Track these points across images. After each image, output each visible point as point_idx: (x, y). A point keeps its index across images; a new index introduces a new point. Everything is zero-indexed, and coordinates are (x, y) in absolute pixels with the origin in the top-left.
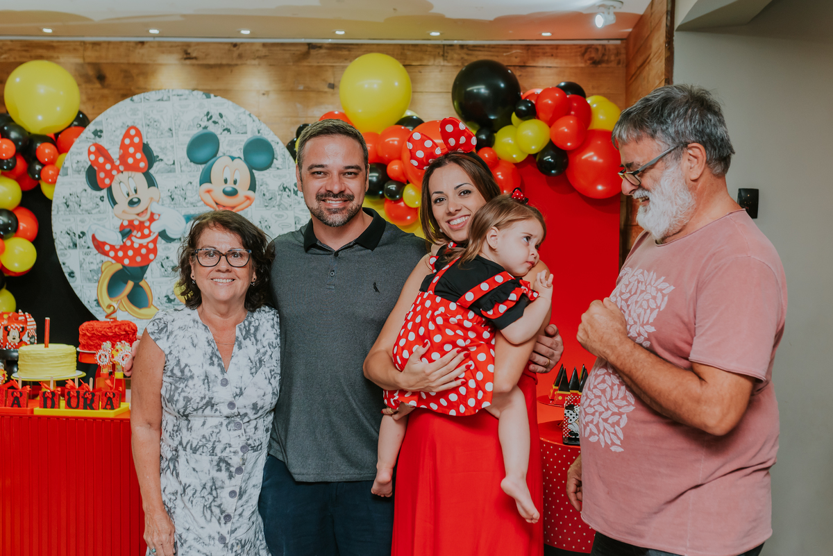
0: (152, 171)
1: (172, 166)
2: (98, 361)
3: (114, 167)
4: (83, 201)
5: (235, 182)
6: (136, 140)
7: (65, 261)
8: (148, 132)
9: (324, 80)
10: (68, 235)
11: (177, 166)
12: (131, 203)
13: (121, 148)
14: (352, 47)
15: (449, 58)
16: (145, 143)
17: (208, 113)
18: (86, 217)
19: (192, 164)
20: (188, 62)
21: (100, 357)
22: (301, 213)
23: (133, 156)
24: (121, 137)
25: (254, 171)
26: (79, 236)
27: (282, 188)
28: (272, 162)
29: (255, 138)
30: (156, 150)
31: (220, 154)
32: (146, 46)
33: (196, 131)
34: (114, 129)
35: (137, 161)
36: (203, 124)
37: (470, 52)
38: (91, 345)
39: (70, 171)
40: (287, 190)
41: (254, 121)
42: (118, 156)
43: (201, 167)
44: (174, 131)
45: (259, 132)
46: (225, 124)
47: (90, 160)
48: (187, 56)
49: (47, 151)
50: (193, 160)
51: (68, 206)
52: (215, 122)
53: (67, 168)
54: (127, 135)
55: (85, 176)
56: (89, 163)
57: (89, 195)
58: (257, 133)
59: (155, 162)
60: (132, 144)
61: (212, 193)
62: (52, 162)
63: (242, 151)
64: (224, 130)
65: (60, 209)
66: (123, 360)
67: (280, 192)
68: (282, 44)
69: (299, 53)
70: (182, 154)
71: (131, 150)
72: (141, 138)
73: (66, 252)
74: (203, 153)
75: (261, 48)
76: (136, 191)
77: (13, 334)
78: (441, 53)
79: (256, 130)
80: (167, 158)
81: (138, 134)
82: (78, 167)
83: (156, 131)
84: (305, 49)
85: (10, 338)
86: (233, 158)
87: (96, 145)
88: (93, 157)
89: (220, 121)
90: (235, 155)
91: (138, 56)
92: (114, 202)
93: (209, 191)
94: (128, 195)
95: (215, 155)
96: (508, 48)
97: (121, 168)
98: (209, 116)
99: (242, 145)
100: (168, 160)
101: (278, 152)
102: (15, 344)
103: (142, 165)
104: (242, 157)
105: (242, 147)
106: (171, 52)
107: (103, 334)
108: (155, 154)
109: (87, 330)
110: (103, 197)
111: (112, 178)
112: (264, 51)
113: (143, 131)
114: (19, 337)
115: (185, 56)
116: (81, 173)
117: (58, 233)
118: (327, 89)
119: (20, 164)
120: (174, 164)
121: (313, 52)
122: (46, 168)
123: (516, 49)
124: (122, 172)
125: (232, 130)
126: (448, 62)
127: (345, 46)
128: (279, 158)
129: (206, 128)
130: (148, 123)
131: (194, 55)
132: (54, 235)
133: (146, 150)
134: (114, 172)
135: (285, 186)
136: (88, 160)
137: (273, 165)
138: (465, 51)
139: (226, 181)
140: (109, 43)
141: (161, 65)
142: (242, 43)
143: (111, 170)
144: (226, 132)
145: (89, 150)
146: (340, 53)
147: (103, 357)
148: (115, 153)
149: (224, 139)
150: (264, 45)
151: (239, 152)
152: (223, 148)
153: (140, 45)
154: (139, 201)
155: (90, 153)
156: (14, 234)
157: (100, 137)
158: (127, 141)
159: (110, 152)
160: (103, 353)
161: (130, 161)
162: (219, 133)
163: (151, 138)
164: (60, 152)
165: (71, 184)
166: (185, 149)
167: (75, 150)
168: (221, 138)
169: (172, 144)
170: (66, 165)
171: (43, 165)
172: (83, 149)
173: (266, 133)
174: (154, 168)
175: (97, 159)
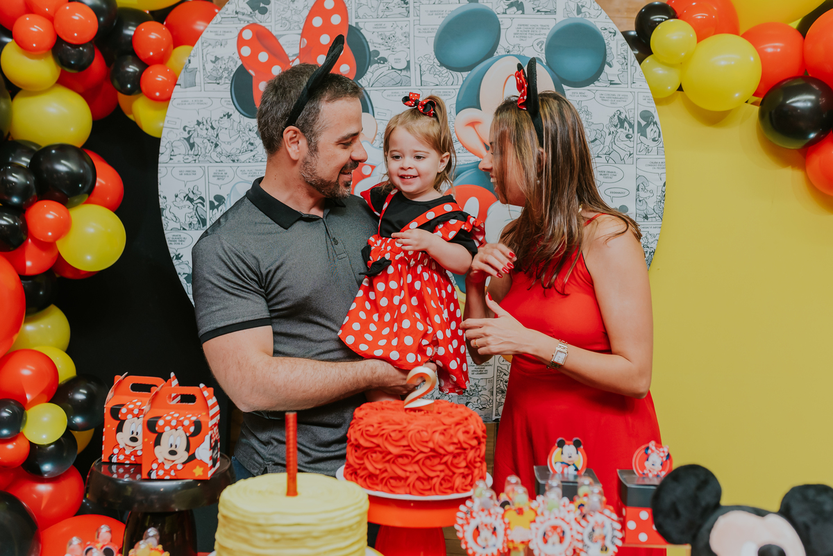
0: (364, 82)
1: (404, 73)
2: (471, 543)
4: (223, 136)
6: (336, 19)
7: (181, 252)
8: (360, 5)
10: (188, 203)
11: (414, 73)
13: (302, 35)
16: (354, 25)
18: (228, 168)
19: (444, 70)
21: (477, 531)
22: (650, 169)
23: (327, 50)
24: (306, 13)
25: (565, 87)
26: (211, 203)
27: (616, 121)
28: (601, 70)
29: (571, 22)
30: (373, 41)
31: (500, 51)
38: (399, 478)
39: (199, 78)
40: (626, 125)
42: (297, 51)
43: (461, 77)
44: (411, 4)
45: (579, 12)
47: (241, 57)
49: (153, 36)
50: (445, 61)
51: (192, 146)
53: (194, 71)
54: (317, 8)
55: (228, 86)
56: (240, 63)
57: (236, 124)
58: (575, 12)
59: (370, 64)
60: (327, 28)
61: (478, 127)
62: (162, 60)
63: (544, 47)
64: (511, 5)
65: (176, 151)
66: (546, 541)
67: (613, 129)
70: (425, 49)
71: (325, 39)
72: (345, 16)
73: (183, 234)
74: (468, 49)
77: (171, 441)
79: (573, 6)
80: (397, 58)
81: (340, 6)
82: (215, 69)
85: (161, 452)
87: (253, 27)
88: (246, 51)
90: (530, 54)
93: (473, 124)
95: (490, 53)
99: (544, 37)
100: (398, 60)
101: (614, 51)
102: (174, 467)
103: (345, 68)
104: (543, 58)
105: (544, 39)
107: (432, 450)
108: (372, 49)
109: (387, 438)
114: (188, 449)
116: (222, 81)
117: (171, 198)
119: (97, 65)
120: (408, 68)
122: (151, 71)
125: (528, 6)
128: (615, 63)
132: (161, 200)
133: (354, 40)
135: (623, 116)
136: (236, 56)
137: (603, 76)
144: (514, 9)
145: (240, 35)
147: (485, 533)
148: (292, 44)
149: (510, 24)
151: (537, 48)
152: (507, 40)
155: (241, 42)
156: (86, 197)
157: (263, 11)
158: (317, 22)
159: (281, 41)
160: (488, 520)
161: (322, 60)
162: (500, 10)
163: (365, 16)
164: (177, 41)
165: (201, 103)
166: (432, 41)
167: (212, 36)
168: (505, 21)
169: (406, 29)
170: (191, 66)
171: (144, 65)
172: (227, 36)
173: (593, 13)
174: (368, 75)
175: (254, 55)
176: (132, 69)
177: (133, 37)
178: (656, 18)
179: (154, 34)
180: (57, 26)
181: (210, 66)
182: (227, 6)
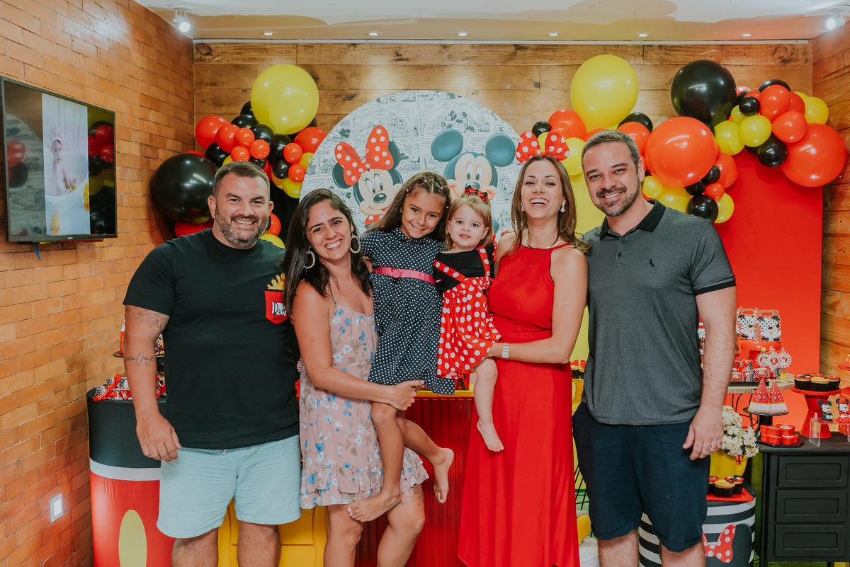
0: (397, 169)
1: (417, 163)
3: (361, 165)
5: (478, 178)
6: (383, 139)
8: (394, 131)
9: (530, 80)
11: (422, 163)
12: (377, 199)
13: (367, 147)
14: (558, 47)
15: (648, 58)
17: (452, 112)
20: (400, 63)
23: (379, 154)
29: (496, 135)
30: (401, 148)
31: (463, 151)
32: (358, 48)
33: (440, 130)
34: (361, 129)
35: (383, 159)
36: (447, 123)
37: (668, 52)
39: (317, 170)
41: (496, 119)
42: (364, 155)
43: (445, 164)
44: (419, 130)
45: (501, 130)
46: (468, 123)
47: (337, 159)
48: (399, 57)
49: (294, 150)
52: (459, 121)
53: (314, 167)
54: (373, 134)
56: (337, 162)
60: (378, 143)
62: (297, 162)
64: (467, 129)
68: (491, 45)
69: (506, 53)
70: (426, 152)
71: (378, 149)
72: (387, 137)
74: (447, 150)
75: (470, 50)
76: (381, 188)
78: (641, 53)
79: (498, 128)
80: (413, 156)
81: (385, 133)
82: (325, 165)
83: (401, 130)
84: (512, 50)
86: (476, 155)
88: (339, 156)
89: (464, 120)
90: (478, 152)
91: (349, 58)
92: (361, 199)
94: (374, 191)
95: (459, 152)
96: (703, 48)
97: (368, 166)
98: (453, 115)
100: (414, 157)
103: (388, 162)
104: (484, 153)
106: (382, 54)
110: (349, 194)
111: (358, 176)
112: (472, 52)
113: (390, 130)
115: (397, 58)
116: (328, 171)
118: (533, 88)
120: (419, 161)
121: (519, 53)
122: (294, 167)
123: (712, 49)
124: (368, 170)
125: (476, 128)
126: (648, 62)
127: (550, 47)
129: (450, 126)
130: (394, 123)
131: (405, 57)
133: (392, 148)
134: (361, 170)
138: (664, 51)
139: (469, 177)
140: (322, 45)
141: (374, 66)
142: (451, 45)
143: (358, 168)
144: (469, 130)
146: (545, 53)
148: (361, 152)
149: (468, 138)
150: (473, 46)
151: (482, 149)
152: (467, 145)
153: (352, 47)
154: (385, 196)
155: (337, 152)
157: (347, 136)
158: (374, 140)
159: (356, 150)
161: (377, 159)
162: (463, 131)
163: (396, 137)
164: (304, 152)
165: (318, 182)
166: (430, 147)
167: (323, 149)
168: (465, 136)
169: (417, 142)
170: (313, 164)
171: (290, 165)
172: (330, 149)
173: (508, 130)
174: (399, 165)
175: (344, 157)
176: (284, 166)
177: (283, 150)
178: (542, 130)
179: (293, 149)
180: (251, 151)
181: (322, 164)
182: (329, 134)
